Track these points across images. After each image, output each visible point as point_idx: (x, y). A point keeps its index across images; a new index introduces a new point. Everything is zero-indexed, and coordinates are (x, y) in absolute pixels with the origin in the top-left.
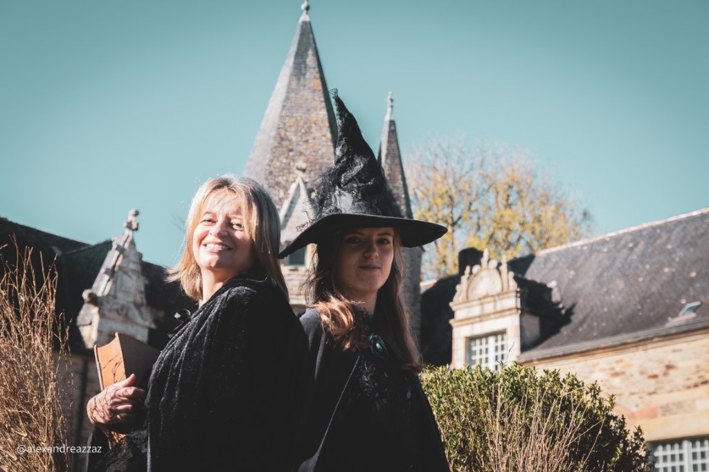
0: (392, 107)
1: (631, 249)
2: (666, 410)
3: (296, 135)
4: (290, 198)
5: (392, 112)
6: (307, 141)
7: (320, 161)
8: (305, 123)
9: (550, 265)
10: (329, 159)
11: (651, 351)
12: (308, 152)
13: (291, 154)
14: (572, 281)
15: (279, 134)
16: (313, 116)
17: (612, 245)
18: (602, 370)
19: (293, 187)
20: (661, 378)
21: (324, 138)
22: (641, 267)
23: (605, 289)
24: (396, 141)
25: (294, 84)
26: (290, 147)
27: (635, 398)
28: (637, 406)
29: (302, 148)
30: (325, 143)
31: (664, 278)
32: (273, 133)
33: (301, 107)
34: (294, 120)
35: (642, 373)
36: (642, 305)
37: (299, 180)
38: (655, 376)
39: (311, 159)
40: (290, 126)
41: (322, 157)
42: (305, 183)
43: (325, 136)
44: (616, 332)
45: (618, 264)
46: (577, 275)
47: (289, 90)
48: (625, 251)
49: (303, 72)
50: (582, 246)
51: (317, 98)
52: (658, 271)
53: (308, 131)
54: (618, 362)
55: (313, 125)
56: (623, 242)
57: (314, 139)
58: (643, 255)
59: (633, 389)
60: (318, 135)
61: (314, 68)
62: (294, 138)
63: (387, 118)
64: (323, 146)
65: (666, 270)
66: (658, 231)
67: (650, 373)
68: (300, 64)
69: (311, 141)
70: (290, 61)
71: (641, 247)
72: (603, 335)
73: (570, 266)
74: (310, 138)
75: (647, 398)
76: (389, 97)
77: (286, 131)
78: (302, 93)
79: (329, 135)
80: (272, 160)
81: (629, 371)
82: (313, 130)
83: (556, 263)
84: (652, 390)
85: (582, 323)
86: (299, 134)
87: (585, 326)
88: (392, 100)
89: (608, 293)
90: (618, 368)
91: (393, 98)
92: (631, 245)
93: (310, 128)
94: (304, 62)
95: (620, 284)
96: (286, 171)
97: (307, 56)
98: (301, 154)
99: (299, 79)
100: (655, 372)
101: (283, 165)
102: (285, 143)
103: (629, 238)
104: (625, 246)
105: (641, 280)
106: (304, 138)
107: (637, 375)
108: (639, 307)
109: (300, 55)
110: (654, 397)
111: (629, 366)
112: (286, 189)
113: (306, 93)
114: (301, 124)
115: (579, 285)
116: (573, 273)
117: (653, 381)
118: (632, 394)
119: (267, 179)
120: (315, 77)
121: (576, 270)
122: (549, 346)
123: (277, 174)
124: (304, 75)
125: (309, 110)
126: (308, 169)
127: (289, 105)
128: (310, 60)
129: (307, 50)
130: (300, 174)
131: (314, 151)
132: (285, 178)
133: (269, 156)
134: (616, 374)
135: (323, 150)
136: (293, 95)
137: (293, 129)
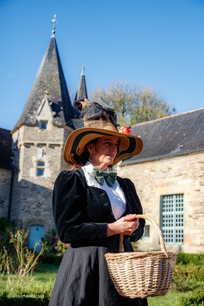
0: (84, 70)
1: (167, 125)
2: (168, 184)
3: (47, 81)
4: (42, 104)
5: (84, 72)
6: (50, 83)
7: (55, 90)
8: (50, 76)
9: (139, 130)
10: (58, 90)
11: (164, 163)
12: (50, 87)
13: (44, 88)
14: (145, 136)
15: (40, 80)
16: (53, 74)
17: (160, 123)
18: (148, 169)
19: (43, 100)
20: (167, 173)
21: (57, 82)
22: (168, 131)
23: (155, 139)
24: (85, 83)
25: (47, 61)
26: (44, 85)
27: (158, 180)
28: (158, 182)
29: (49, 85)
30: (57, 84)
31: (175, 136)
32: (38, 80)
33: (49, 70)
34: (46, 75)
35: (161, 171)
36: (165, 146)
37: (46, 98)
38: (165, 172)
39: (52, 89)
40: (45, 77)
41: (56, 89)
42: (48, 99)
43: (57, 81)
44: (154, 156)
45: (161, 130)
46: (147, 134)
47: (45, 64)
48: (165, 125)
49: (51, 57)
50: (151, 123)
51: (55, 67)
52: (174, 133)
53: (51, 79)
54: (153, 166)
55: (53, 77)
56: (164, 122)
57: (53, 82)
58: (170, 127)
59: (158, 176)
60: (55, 81)
61: (55, 55)
62: (46, 82)
63: (82, 74)
64: (56, 85)
65: (176, 133)
66: (177, 118)
67: (163, 170)
68: (50, 54)
69: (52, 83)
70: (47, 53)
71: (170, 123)
72: (150, 156)
73: (146, 130)
74: (52, 82)
75: (162, 180)
76: (83, 66)
77: (43, 79)
78: (50, 65)
79: (59, 81)
80: (37, 90)
81: (157, 170)
82: (53, 79)
83: (142, 129)
84: (163, 177)
85: (145, 151)
86: (48, 80)
87: (146, 153)
88: (84, 68)
89: (156, 141)
90: (153, 169)
91: (85, 67)
92: (167, 123)
93: (52, 78)
94: (52, 53)
95: (160, 137)
96: (42, 94)
97: (53, 51)
98: (48, 88)
99: (49, 60)
100: (165, 170)
101: (41, 92)
102: (43, 84)
103: (167, 120)
104: (165, 123)
105: (167, 136)
106: (50, 82)
107: (159, 171)
108: (164, 146)
109: (50, 50)
110: (164, 180)
111: (157, 168)
112: (41, 101)
113: (51, 65)
114: (49, 76)
115: (147, 137)
116: (146, 133)
117: (164, 174)
118: (157, 178)
119: (35, 97)
120: (55, 59)
121: (148, 132)
122: (132, 160)
123: (39, 95)
124: (51, 58)
125: (52, 71)
126: (50, 94)
127: (45, 69)
128: (54, 52)
129: (53, 49)
130: (46, 95)
131: (53, 87)
132: (41, 97)
133: (36, 88)
134: (152, 171)
135: (56, 86)
136: (46, 66)
137: (46, 78)
